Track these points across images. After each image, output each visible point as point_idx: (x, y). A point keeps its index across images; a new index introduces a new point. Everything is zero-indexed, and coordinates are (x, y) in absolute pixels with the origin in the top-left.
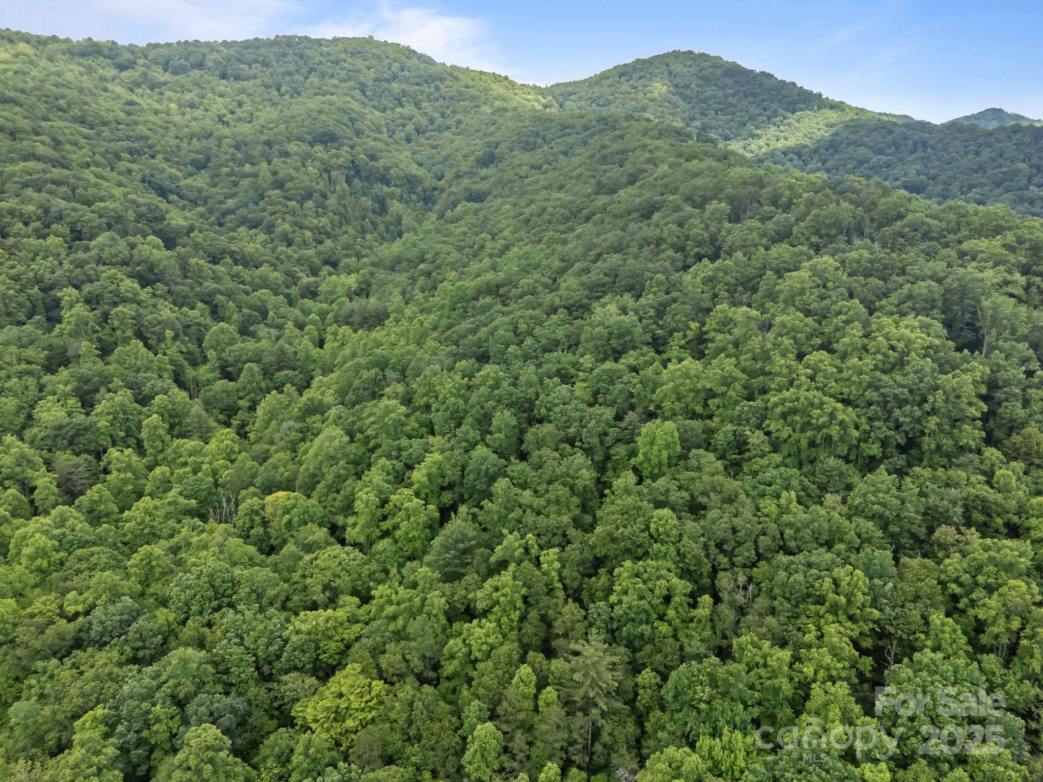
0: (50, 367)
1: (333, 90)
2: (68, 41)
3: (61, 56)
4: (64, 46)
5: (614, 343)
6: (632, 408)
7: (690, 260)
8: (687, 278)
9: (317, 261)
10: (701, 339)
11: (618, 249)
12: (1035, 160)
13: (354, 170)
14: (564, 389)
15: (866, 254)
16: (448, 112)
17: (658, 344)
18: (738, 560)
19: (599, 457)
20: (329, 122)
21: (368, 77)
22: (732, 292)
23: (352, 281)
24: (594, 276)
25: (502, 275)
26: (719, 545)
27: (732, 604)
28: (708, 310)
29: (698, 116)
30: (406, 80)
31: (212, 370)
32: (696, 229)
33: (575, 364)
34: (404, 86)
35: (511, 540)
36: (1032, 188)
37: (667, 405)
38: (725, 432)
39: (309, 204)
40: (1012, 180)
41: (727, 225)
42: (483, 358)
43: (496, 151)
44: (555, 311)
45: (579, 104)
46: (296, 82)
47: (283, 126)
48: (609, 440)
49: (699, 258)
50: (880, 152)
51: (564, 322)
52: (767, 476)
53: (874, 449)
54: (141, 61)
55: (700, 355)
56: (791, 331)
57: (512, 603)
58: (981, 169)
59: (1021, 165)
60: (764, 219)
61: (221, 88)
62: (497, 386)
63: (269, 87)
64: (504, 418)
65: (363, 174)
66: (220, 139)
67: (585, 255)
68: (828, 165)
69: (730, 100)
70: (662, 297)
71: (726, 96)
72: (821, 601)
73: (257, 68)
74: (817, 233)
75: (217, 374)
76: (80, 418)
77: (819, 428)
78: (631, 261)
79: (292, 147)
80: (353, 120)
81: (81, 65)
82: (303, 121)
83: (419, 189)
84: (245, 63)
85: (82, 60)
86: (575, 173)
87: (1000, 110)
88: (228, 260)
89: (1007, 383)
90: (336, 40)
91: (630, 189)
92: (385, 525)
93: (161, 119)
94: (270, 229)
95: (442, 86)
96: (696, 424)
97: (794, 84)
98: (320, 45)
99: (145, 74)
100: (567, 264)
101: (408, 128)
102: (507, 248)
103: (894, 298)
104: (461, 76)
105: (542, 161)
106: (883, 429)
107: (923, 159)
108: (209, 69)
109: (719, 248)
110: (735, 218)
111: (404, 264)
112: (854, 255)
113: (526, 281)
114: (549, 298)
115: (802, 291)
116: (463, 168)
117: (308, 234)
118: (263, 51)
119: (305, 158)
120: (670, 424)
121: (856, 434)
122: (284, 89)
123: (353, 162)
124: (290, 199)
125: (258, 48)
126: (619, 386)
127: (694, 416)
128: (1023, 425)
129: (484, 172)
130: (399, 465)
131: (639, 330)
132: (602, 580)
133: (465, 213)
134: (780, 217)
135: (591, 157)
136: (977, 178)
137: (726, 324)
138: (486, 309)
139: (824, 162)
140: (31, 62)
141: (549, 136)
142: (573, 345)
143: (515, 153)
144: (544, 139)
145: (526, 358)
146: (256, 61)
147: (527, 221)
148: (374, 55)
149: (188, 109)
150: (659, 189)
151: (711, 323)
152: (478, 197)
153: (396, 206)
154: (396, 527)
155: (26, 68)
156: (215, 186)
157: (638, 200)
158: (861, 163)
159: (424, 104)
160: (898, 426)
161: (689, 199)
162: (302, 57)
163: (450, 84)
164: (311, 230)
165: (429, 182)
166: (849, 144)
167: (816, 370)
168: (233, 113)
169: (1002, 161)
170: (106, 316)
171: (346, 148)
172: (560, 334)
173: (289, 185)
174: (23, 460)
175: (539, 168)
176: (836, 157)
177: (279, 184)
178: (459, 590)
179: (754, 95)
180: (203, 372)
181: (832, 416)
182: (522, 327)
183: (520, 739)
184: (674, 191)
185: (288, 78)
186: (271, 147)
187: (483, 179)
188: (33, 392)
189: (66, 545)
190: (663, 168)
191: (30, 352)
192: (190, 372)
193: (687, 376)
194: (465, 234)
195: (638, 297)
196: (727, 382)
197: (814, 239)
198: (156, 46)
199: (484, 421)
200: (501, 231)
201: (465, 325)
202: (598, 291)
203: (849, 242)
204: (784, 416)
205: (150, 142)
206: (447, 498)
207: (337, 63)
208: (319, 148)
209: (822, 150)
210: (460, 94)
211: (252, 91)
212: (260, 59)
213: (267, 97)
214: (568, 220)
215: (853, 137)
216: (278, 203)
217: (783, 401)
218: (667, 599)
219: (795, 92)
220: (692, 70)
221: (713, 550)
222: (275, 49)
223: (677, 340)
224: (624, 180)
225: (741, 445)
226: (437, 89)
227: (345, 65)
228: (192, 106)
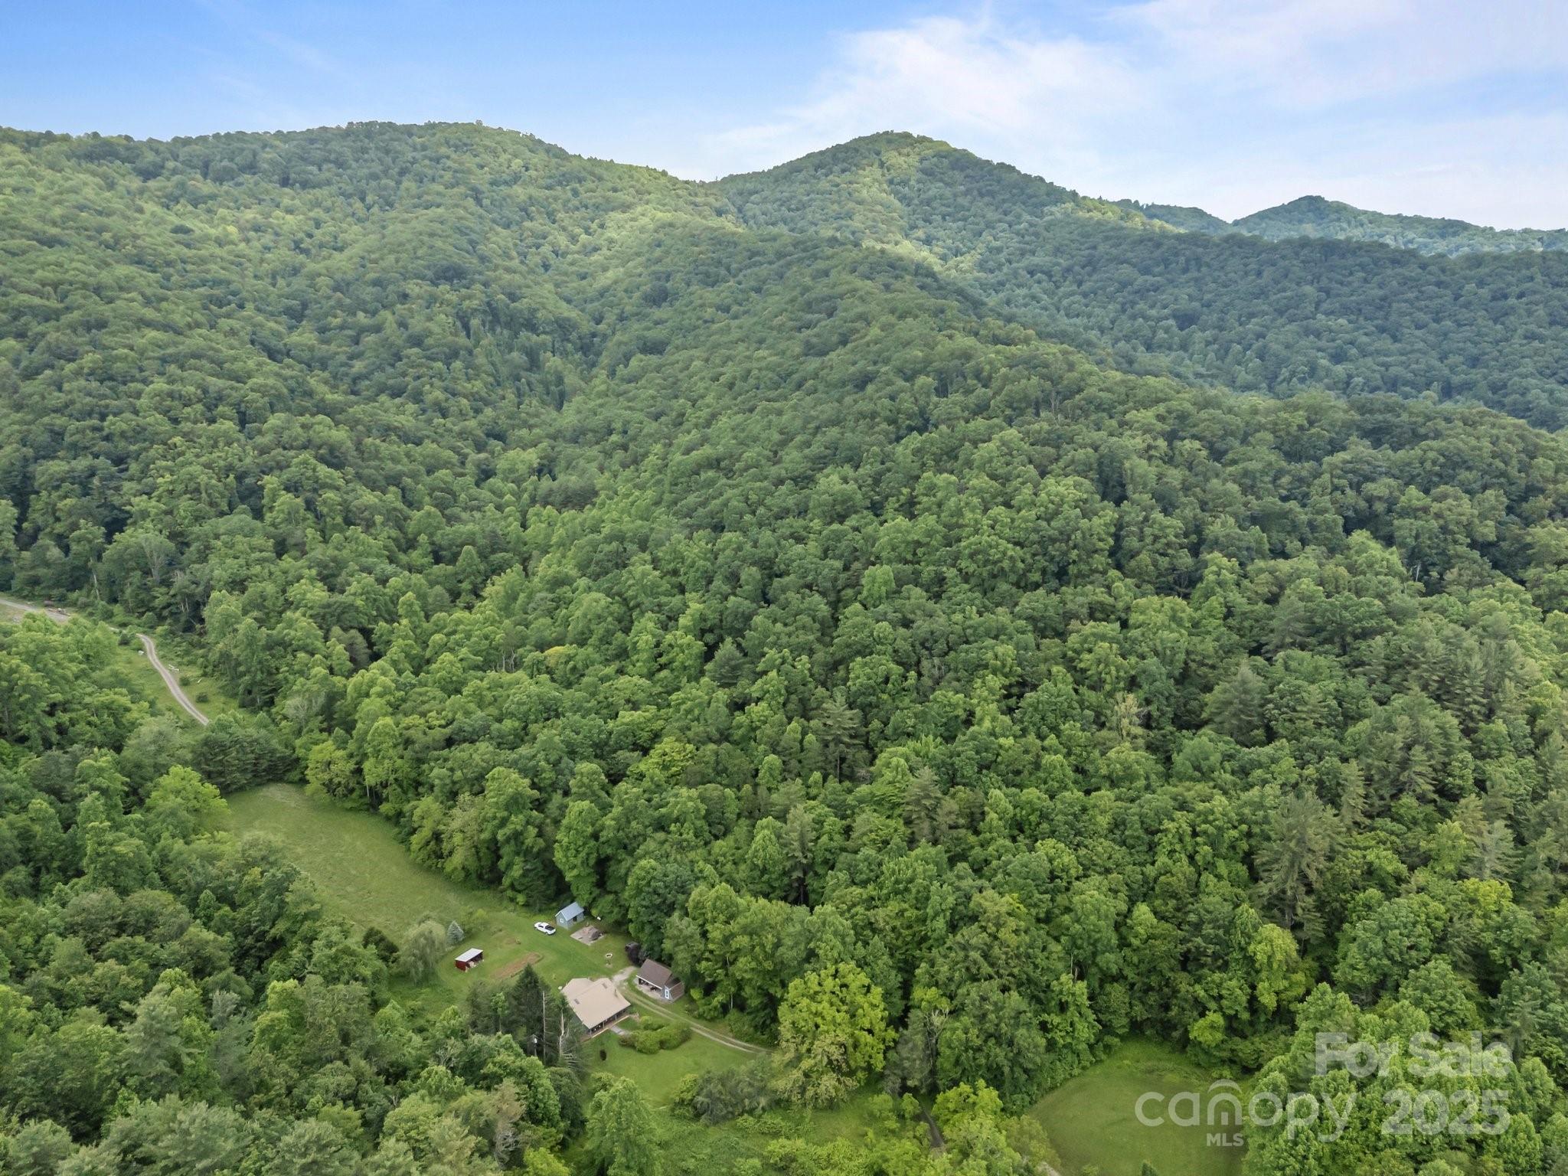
1: (438, 200)
2: (66, 138)
3: (65, 162)
4: (65, 147)
5: (838, 508)
6: (857, 559)
7: (902, 432)
8: (899, 449)
9: (479, 433)
10: (912, 502)
11: (836, 422)
12: (1324, 282)
13: (493, 315)
14: (799, 548)
15: (1046, 426)
16: (594, 226)
17: (876, 509)
18: (935, 651)
19: (832, 597)
20: (448, 250)
21: (481, 179)
22: (937, 461)
23: (532, 456)
24: (816, 449)
25: (720, 449)
26: (923, 644)
27: (931, 677)
28: (918, 477)
29: (920, 223)
30: (532, 181)
31: (425, 556)
32: (907, 404)
33: (805, 528)
34: (532, 190)
35: (772, 653)
36: (1319, 316)
37: (884, 554)
38: (928, 571)
39: (458, 364)
40: (1297, 307)
41: (935, 399)
42: (719, 528)
43: (668, 285)
44: (781, 482)
45: (764, 207)
46: (385, 188)
47: (392, 258)
48: (840, 584)
49: (911, 429)
50: (1146, 271)
51: (792, 492)
52: (959, 598)
53: (1035, 577)
54: (171, 164)
55: (912, 516)
56: (979, 492)
57: (778, 691)
58: (1262, 293)
59: (1308, 289)
60: (968, 392)
61: (286, 201)
62: (740, 548)
63: (350, 196)
64: (750, 574)
65: (503, 319)
66: (313, 276)
67: (804, 428)
68: (1086, 287)
69: (960, 200)
70: (879, 467)
71: (955, 196)
72: (986, 667)
73: (328, 171)
74: (1011, 407)
75: (430, 559)
77: (995, 563)
78: (848, 435)
79: (413, 288)
80: (472, 242)
81: (94, 174)
82: (415, 249)
83: (574, 336)
84: (313, 164)
85: (93, 167)
86: (776, 322)
87: (1319, 199)
89: (1128, 524)
90: (431, 126)
91: (840, 350)
92: (663, 660)
93: (230, 252)
94: (417, 397)
95: (581, 190)
96: (909, 568)
97: (1041, 179)
98: (410, 135)
99: (182, 185)
100: (787, 438)
101: (543, 249)
102: (714, 416)
103: (1061, 464)
104: (606, 175)
105: (728, 301)
106: (1042, 562)
107: (1196, 280)
108: (264, 172)
109: (927, 421)
110: (942, 391)
111: (590, 435)
112: (1036, 426)
113: (749, 455)
114: (775, 471)
115: (990, 460)
116: (628, 309)
117: (464, 401)
118: (334, 145)
119: (432, 301)
120: (886, 567)
121: (1021, 565)
122: (369, 199)
123: (489, 304)
124: (434, 360)
125: (327, 141)
126: (844, 543)
127: (906, 562)
128: (1138, 553)
129: (658, 313)
130: (663, 618)
131: (859, 496)
132: (842, 673)
133: (644, 371)
134: (981, 391)
135: (793, 300)
136: (1260, 305)
137: (931, 489)
138: (711, 483)
139: (1080, 284)
140: (31, 174)
141: (734, 266)
142: (802, 512)
143: (693, 288)
144: (728, 270)
145: (760, 525)
146: (327, 160)
147: (731, 386)
148: (486, 148)
149: (252, 234)
150: (871, 357)
151: (920, 488)
152: (654, 348)
153: (552, 362)
154: (671, 662)
155: (27, 182)
156: (328, 342)
157: (852, 369)
158: (1124, 285)
159: (560, 215)
160: (1052, 559)
161: (900, 371)
162: (387, 152)
163: (592, 186)
164: (465, 396)
165: (586, 326)
166: (1110, 261)
167: (996, 521)
168: (310, 236)
169: (1287, 284)
171: (478, 286)
172: (791, 502)
173: (427, 340)
175: (727, 310)
176: (1095, 277)
177: (417, 341)
178: (736, 692)
179: (991, 194)
181: (1004, 553)
182: (753, 497)
183: (794, 763)
184: (887, 361)
185: (373, 184)
186: (384, 289)
187: (657, 323)
190: (875, 331)
191: (257, 541)
193: (899, 531)
194: (653, 397)
195: (857, 467)
196: (930, 533)
197: (1008, 412)
198: (187, 141)
199: (734, 578)
200: (702, 397)
201: (692, 499)
202: (821, 463)
203: (1037, 414)
204: (972, 556)
205: (232, 287)
206: (710, 638)
207: (438, 161)
208: (444, 287)
209: (1077, 268)
210: (607, 200)
211: (329, 203)
212: (333, 157)
213: (350, 210)
214: (777, 386)
215: (1114, 251)
216: (420, 365)
217: (969, 546)
218: (887, 680)
219: (1043, 189)
221: (918, 647)
222: (349, 142)
223: (892, 504)
224: (835, 338)
225: (941, 580)
226: (575, 193)
227: (449, 163)
228: (257, 228)
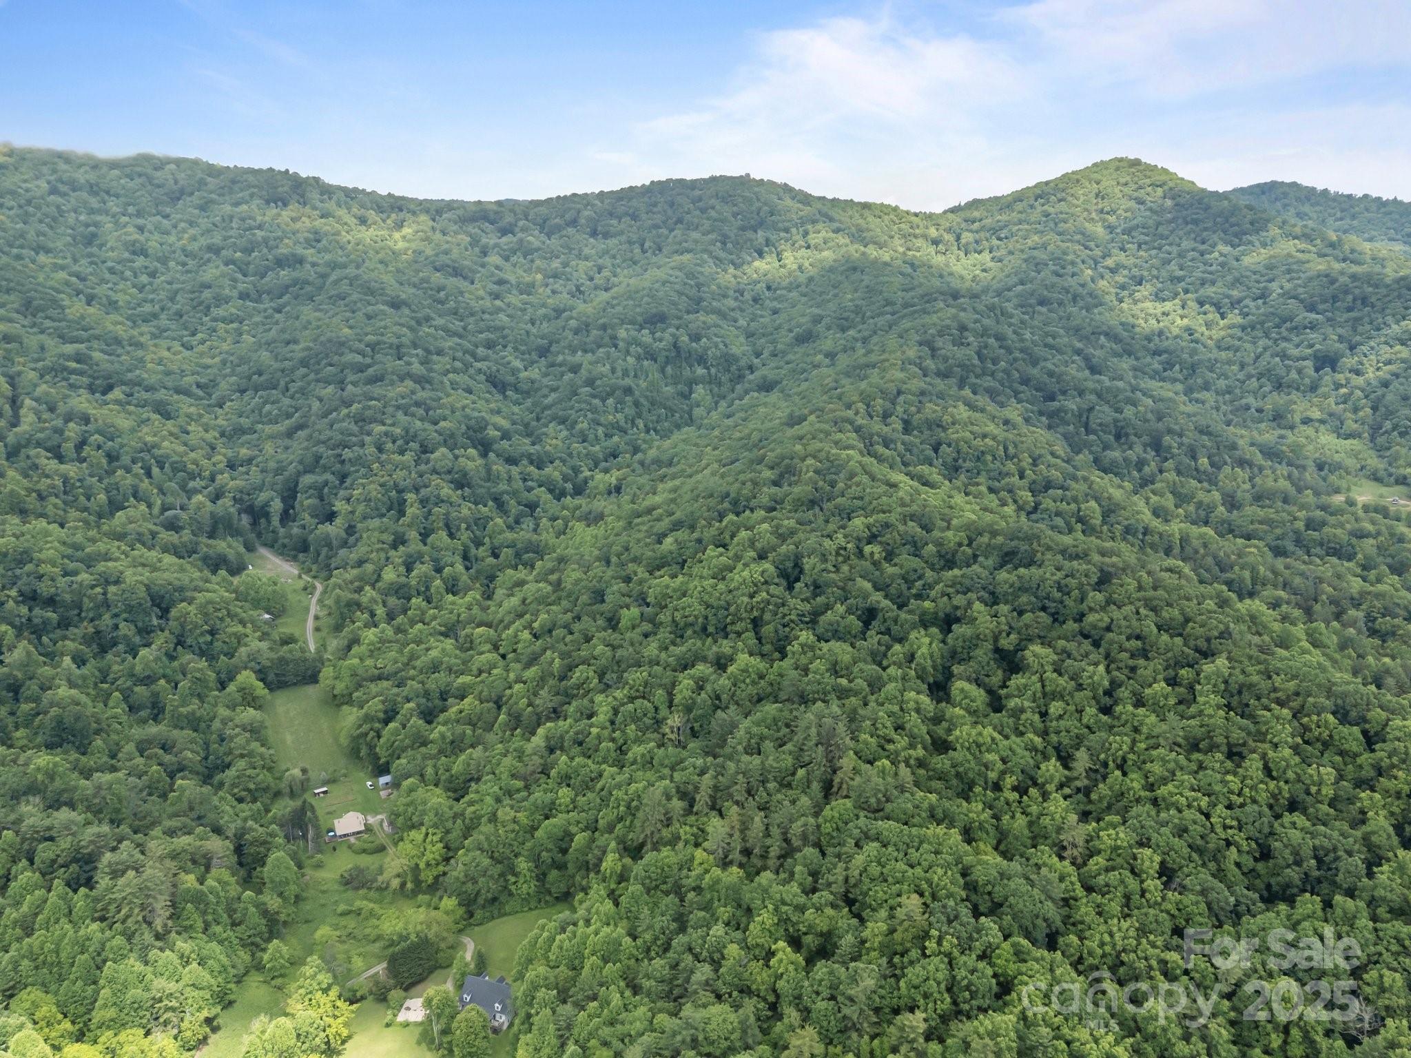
0: (394, 546)
21: (733, 226)
23: (612, 479)
30: (774, 225)
34: (769, 234)
43: (816, 328)
73: (626, 223)
76: (403, 580)
79: (622, 332)
81: (468, 234)
82: (642, 298)
84: (616, 218)
85: (469, 229)
88: (525, 462)
94: (572, 426)
99: (523, 240)
101: (758, 286)
104: (838, 215)
108: (581, 226)
116: (780, 347)
117: (601, 430)
118: (634, 203)
124: (595, 397)
125: (630, 200)
129: (794, 353)
148: (745, 198)
149: (551, 280)
156: (546, 377)
162: (672, 205)
164: (605, 426)
165: (747, 360)
168: (591, 279)
170: (430, 513)
171: (671, 330)
173: (598, 382)
174: (373, 600)
180: (482, 552)
185: (653, 232)
187: (785, 363)
188: (383, 561)
189: (382, 641)
191: (385, 537)
192: (473, 551)
205: (505, 331)
207: (705, 211)
208: (646, 331)
216: (585, 401)
220: (1126, 190)
227: (712, 213)
228: (555, 276)
